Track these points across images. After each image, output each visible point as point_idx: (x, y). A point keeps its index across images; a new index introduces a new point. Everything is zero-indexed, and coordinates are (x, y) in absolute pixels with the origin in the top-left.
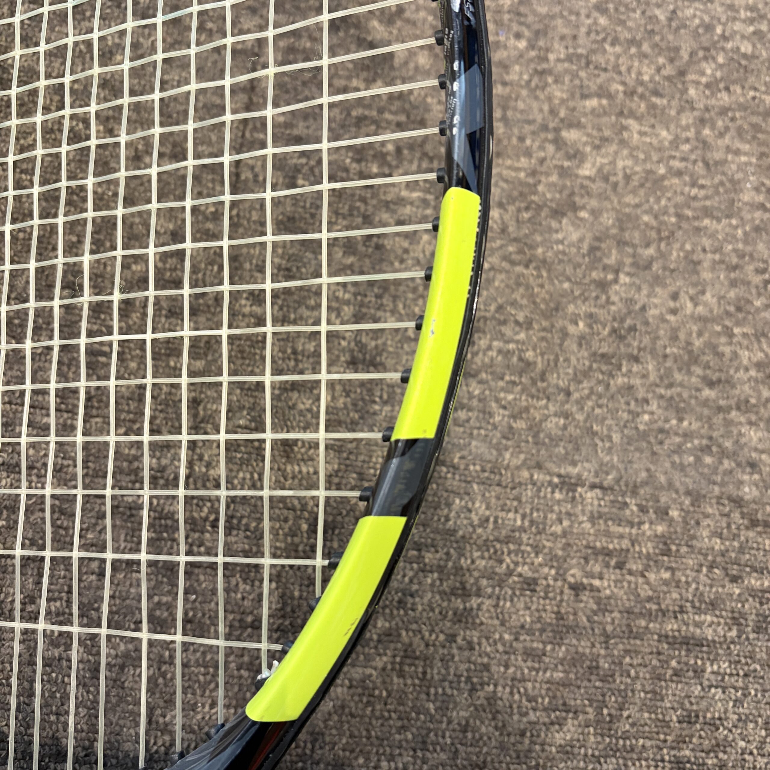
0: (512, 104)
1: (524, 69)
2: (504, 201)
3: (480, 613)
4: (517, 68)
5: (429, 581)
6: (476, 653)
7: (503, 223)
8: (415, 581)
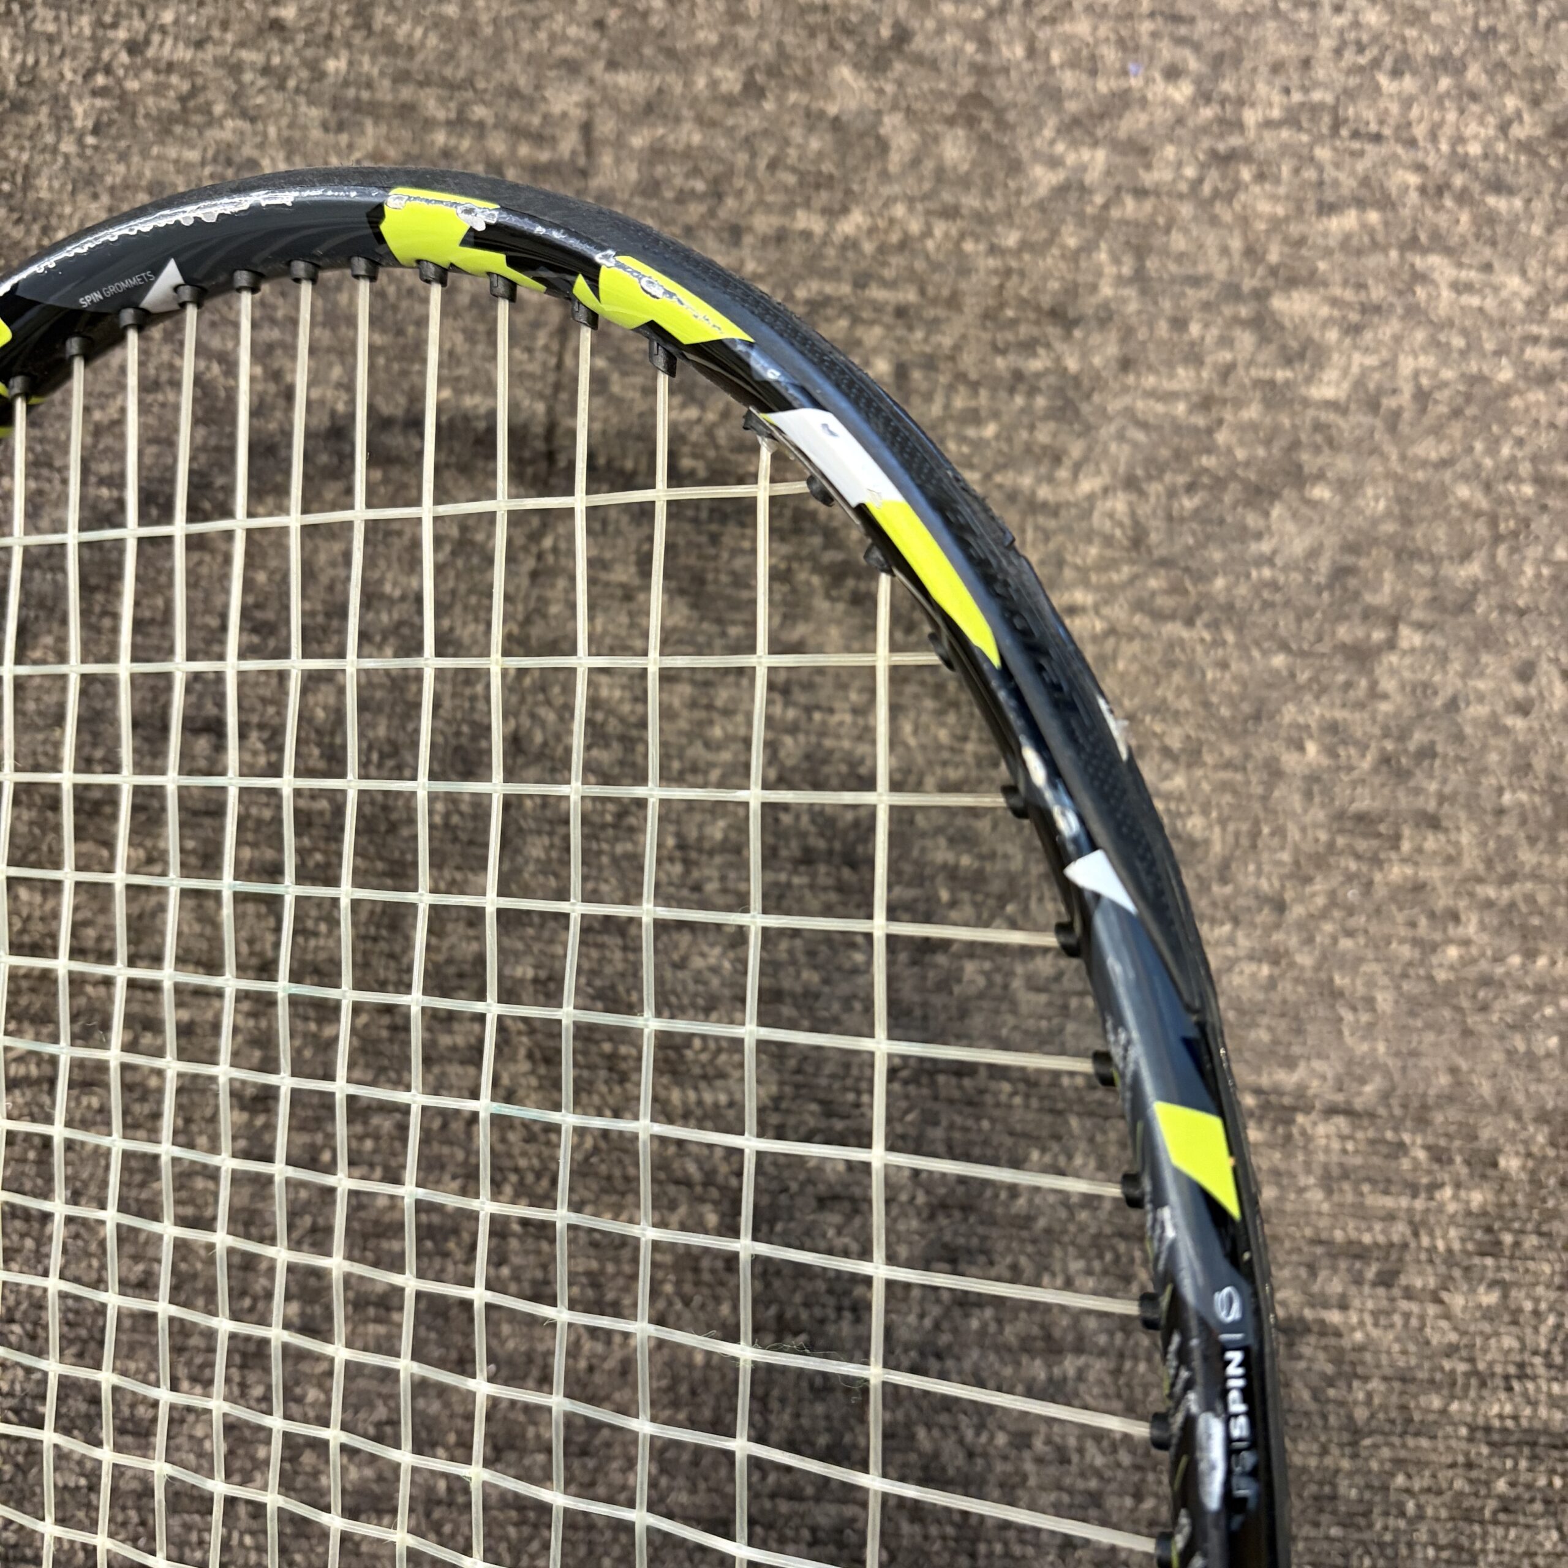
0: (1158, 240)
1: (1186, 152)
2: (1140, 472)
3: (1082, 1388)
4: (1170, 151)
5: (975, 1324)
6: (1074, 1468)
7: (1136, 523)
8: (945, 1325)
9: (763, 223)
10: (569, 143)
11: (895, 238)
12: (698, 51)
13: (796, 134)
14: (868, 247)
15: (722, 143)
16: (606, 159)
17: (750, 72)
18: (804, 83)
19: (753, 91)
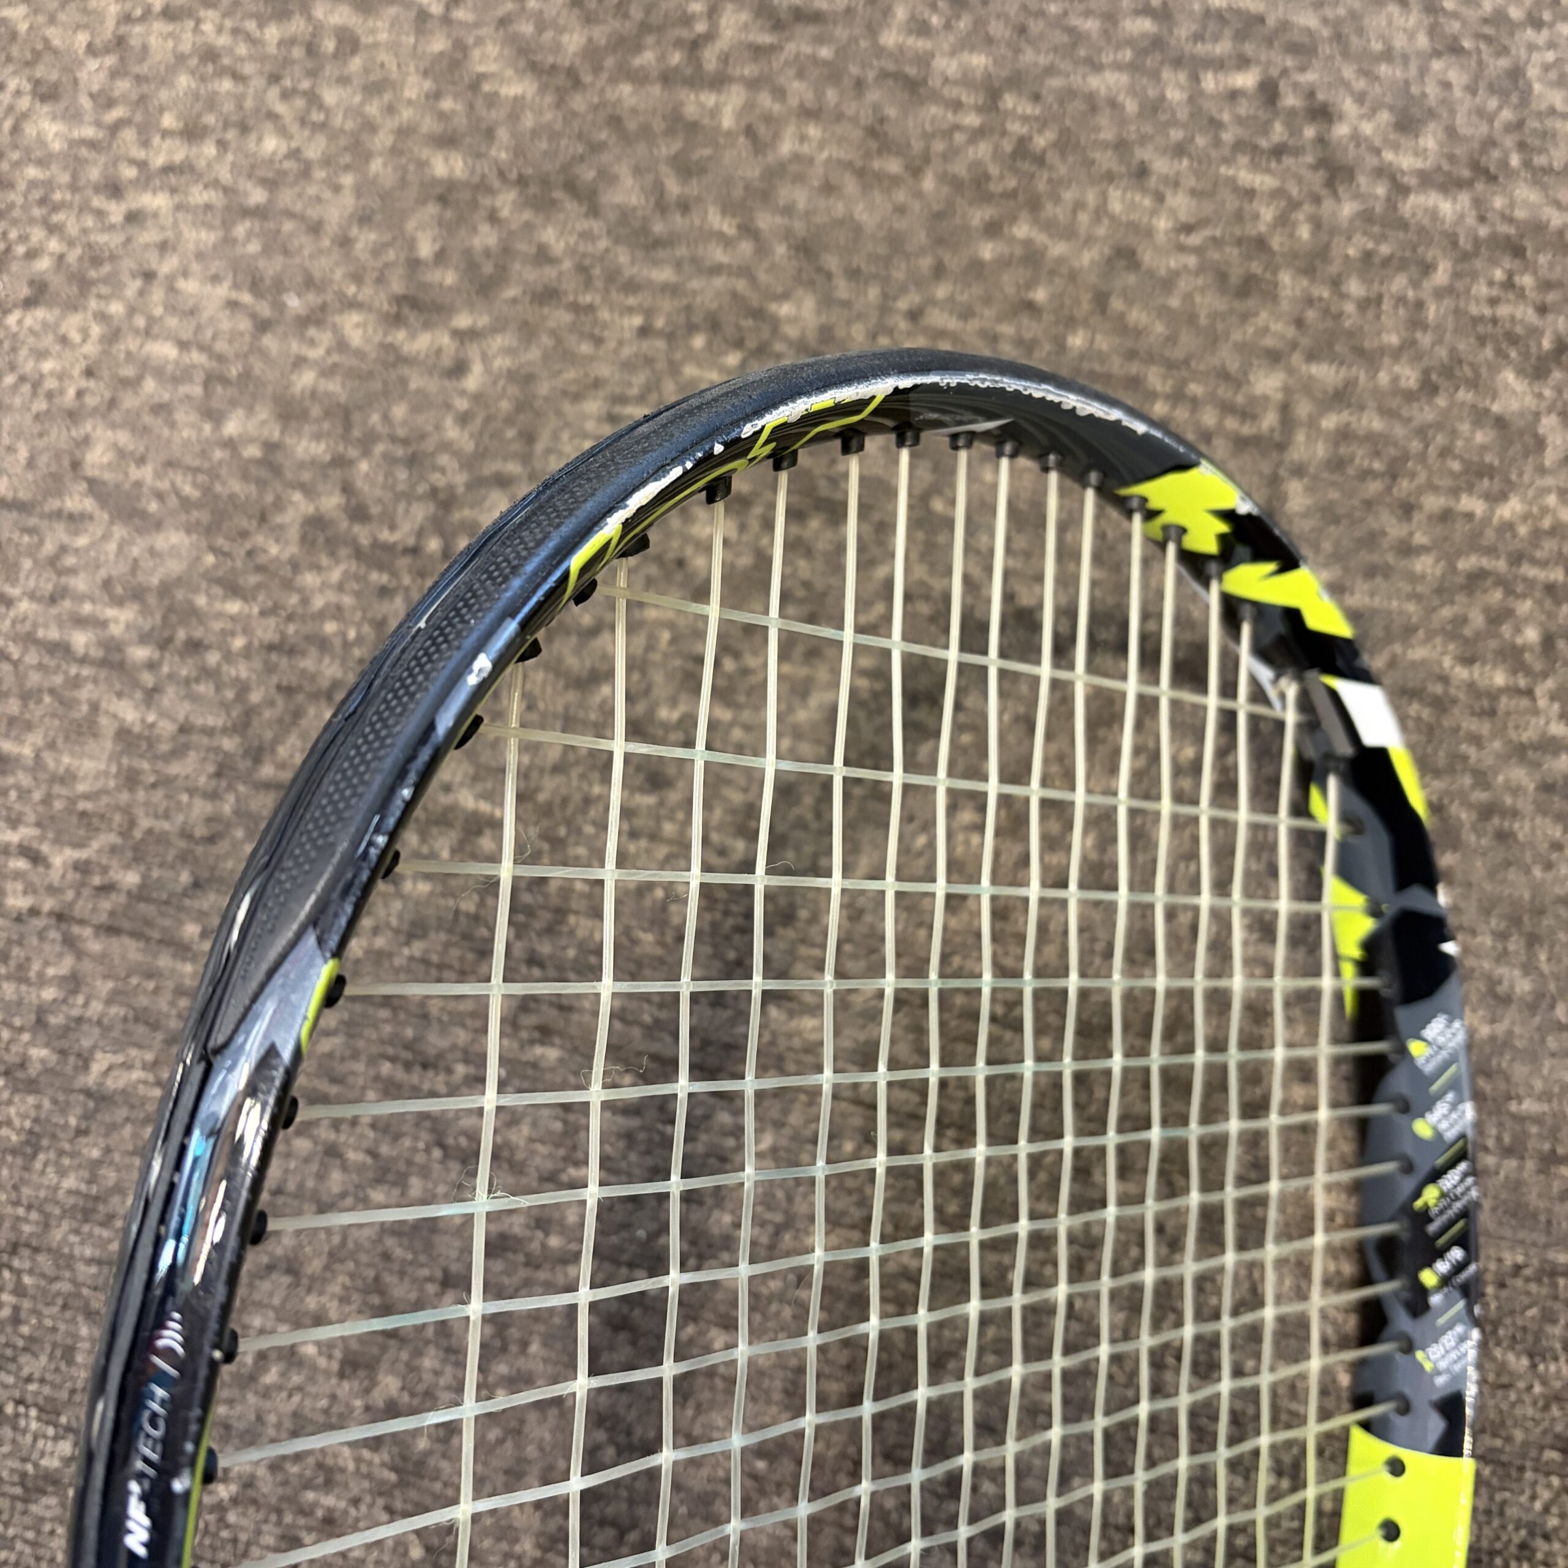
9: (1433, 503)
10: (1269, 420)
11: (1546, 523)
12: (1382, 351)
13: (1465, 427)
14: (1523, 530)
15: (1399, 431)
16: (1300, 437)
17: (1426, 372)
18: (1474, 384)
19: (1429, 388)
